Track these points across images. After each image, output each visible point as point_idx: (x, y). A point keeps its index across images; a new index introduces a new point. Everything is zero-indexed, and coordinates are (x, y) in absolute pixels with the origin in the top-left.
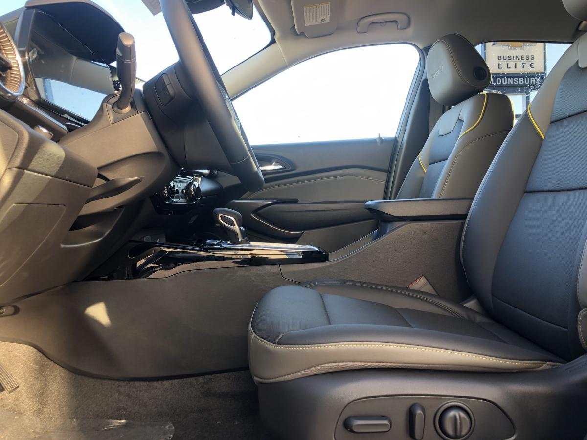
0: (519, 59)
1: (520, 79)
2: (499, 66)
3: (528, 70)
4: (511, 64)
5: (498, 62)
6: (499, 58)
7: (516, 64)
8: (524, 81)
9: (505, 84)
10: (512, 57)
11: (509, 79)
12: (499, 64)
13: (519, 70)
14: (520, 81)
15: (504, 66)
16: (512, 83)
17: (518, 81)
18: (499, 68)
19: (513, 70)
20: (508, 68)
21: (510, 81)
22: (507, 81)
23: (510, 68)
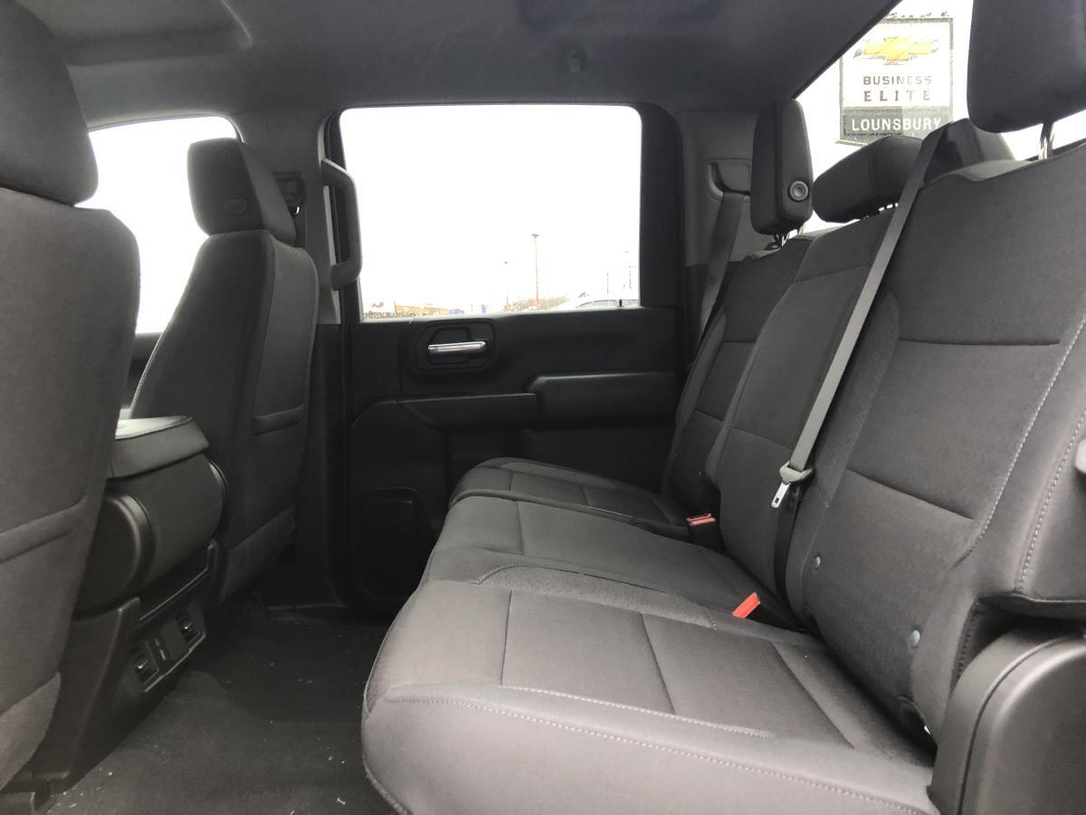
0: (902, 83)
1: (905, 120)
2: (866, 96)
3: (918, 102)
4: (889, 91)
6: (867, 81)
7: (897, 92)
8: (912, 121)
9: (878, 128)
10: (890, 80)
11: (884, 121)
12: (866, 93)
13: (903, 102)
15: (875, 97)
16: (889, 128)
17: (902, 124)
18: (866, 100)
19: (891, 103)
20: (882, 100)
21: (886, 124)
22: (881, 124)
23: (886, 100)
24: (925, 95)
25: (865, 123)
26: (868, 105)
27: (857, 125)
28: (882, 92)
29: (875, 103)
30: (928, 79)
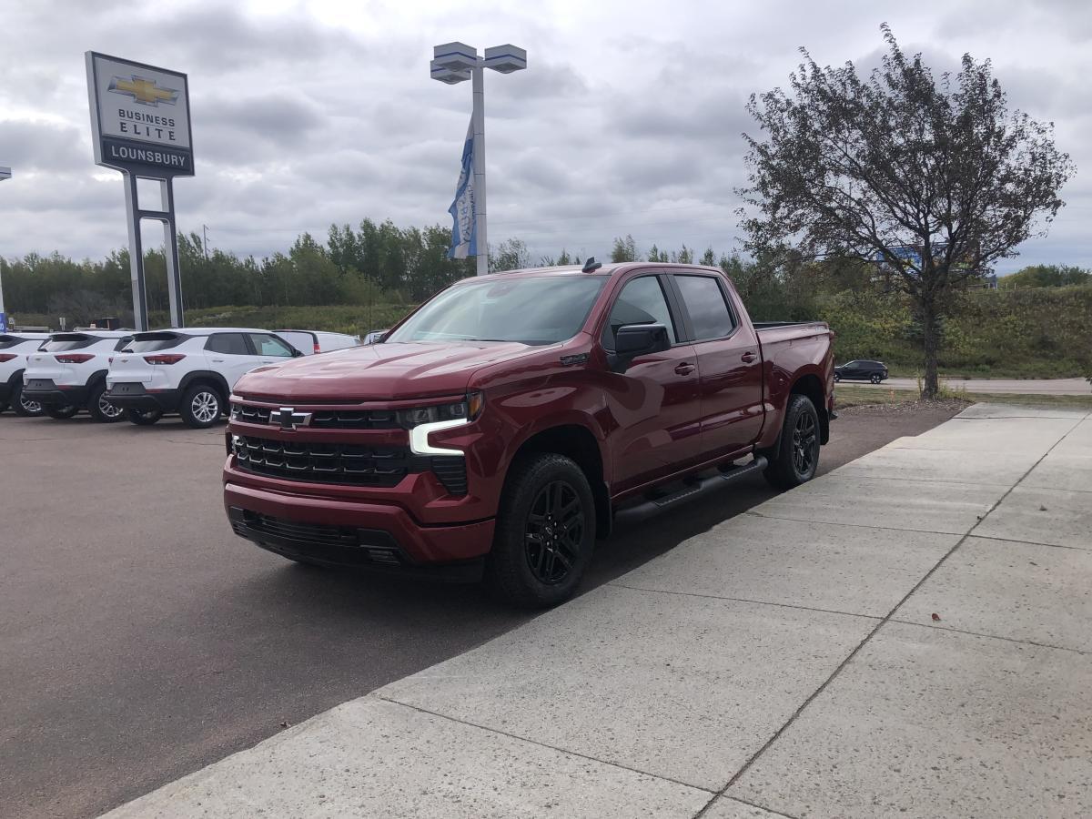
0: (152, 122)
1: (156, 154)
2: (122, 127)
3: (165, 140)
4: (141, 128)
5: (119, 119)
6: (122, 113)
7: (148, 129)
8: (162, 157)
9: (135, 157)
10: (141, 116)
11: (139, 152)
12: (122, 124)
13: (153, 138)
14: (157, 157)
15: (129, 127)
16: (144, 158)
17: (154, 157)
18: (122, 130)
19: (143, 137)
20: (136, 132)
21: (142, 155)
22: (137, 153)
23: (139, 133)
24: (171, 136)
25: (123, 151)
26: (123, 134)
27: (117, 152)
28: (135, 126)
29: (130, 134)
30: (172, 124)
